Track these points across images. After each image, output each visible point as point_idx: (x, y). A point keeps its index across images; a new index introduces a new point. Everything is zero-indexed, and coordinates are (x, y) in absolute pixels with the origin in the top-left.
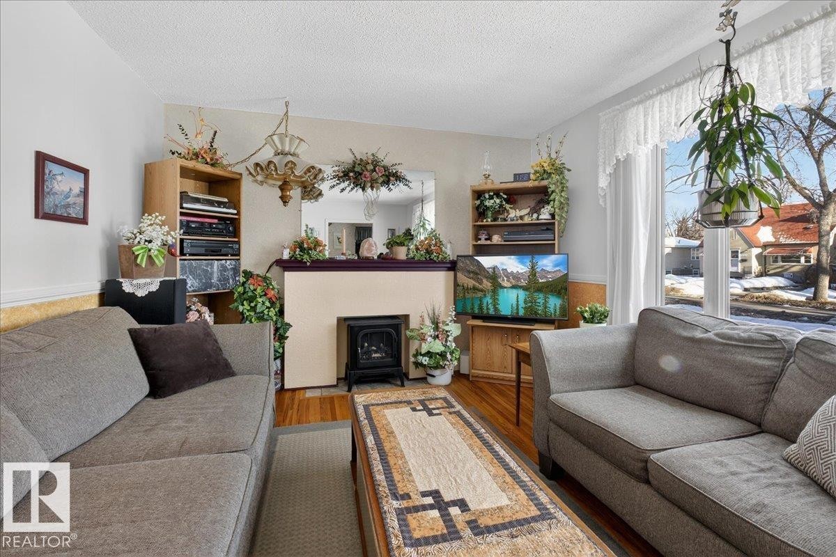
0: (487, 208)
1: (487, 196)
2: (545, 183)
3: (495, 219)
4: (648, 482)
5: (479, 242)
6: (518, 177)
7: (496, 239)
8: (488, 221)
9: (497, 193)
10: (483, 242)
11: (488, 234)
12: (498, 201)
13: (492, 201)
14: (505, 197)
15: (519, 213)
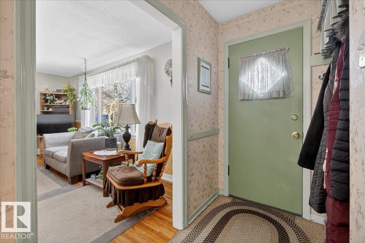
0: (48, 100)
1: (48, 95)
2: (66, 93)
3: (50, 103)
4: (53, 158)
5: (44, 111)
6: (58, 91)
7: (50, 110)
8: (48, 104)
9: (52, 95)
10: (45, 110)
11: (48, 108)
12: (52, 97)
13: (49, 97)
14: (55, 96)
15: (60, 102)
